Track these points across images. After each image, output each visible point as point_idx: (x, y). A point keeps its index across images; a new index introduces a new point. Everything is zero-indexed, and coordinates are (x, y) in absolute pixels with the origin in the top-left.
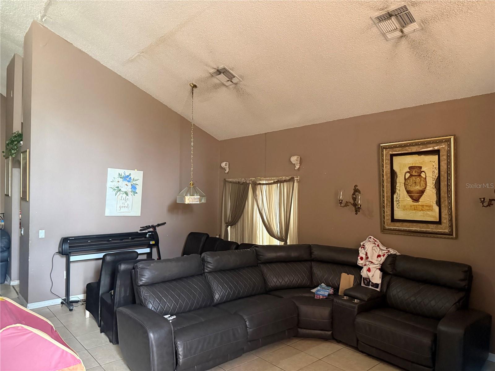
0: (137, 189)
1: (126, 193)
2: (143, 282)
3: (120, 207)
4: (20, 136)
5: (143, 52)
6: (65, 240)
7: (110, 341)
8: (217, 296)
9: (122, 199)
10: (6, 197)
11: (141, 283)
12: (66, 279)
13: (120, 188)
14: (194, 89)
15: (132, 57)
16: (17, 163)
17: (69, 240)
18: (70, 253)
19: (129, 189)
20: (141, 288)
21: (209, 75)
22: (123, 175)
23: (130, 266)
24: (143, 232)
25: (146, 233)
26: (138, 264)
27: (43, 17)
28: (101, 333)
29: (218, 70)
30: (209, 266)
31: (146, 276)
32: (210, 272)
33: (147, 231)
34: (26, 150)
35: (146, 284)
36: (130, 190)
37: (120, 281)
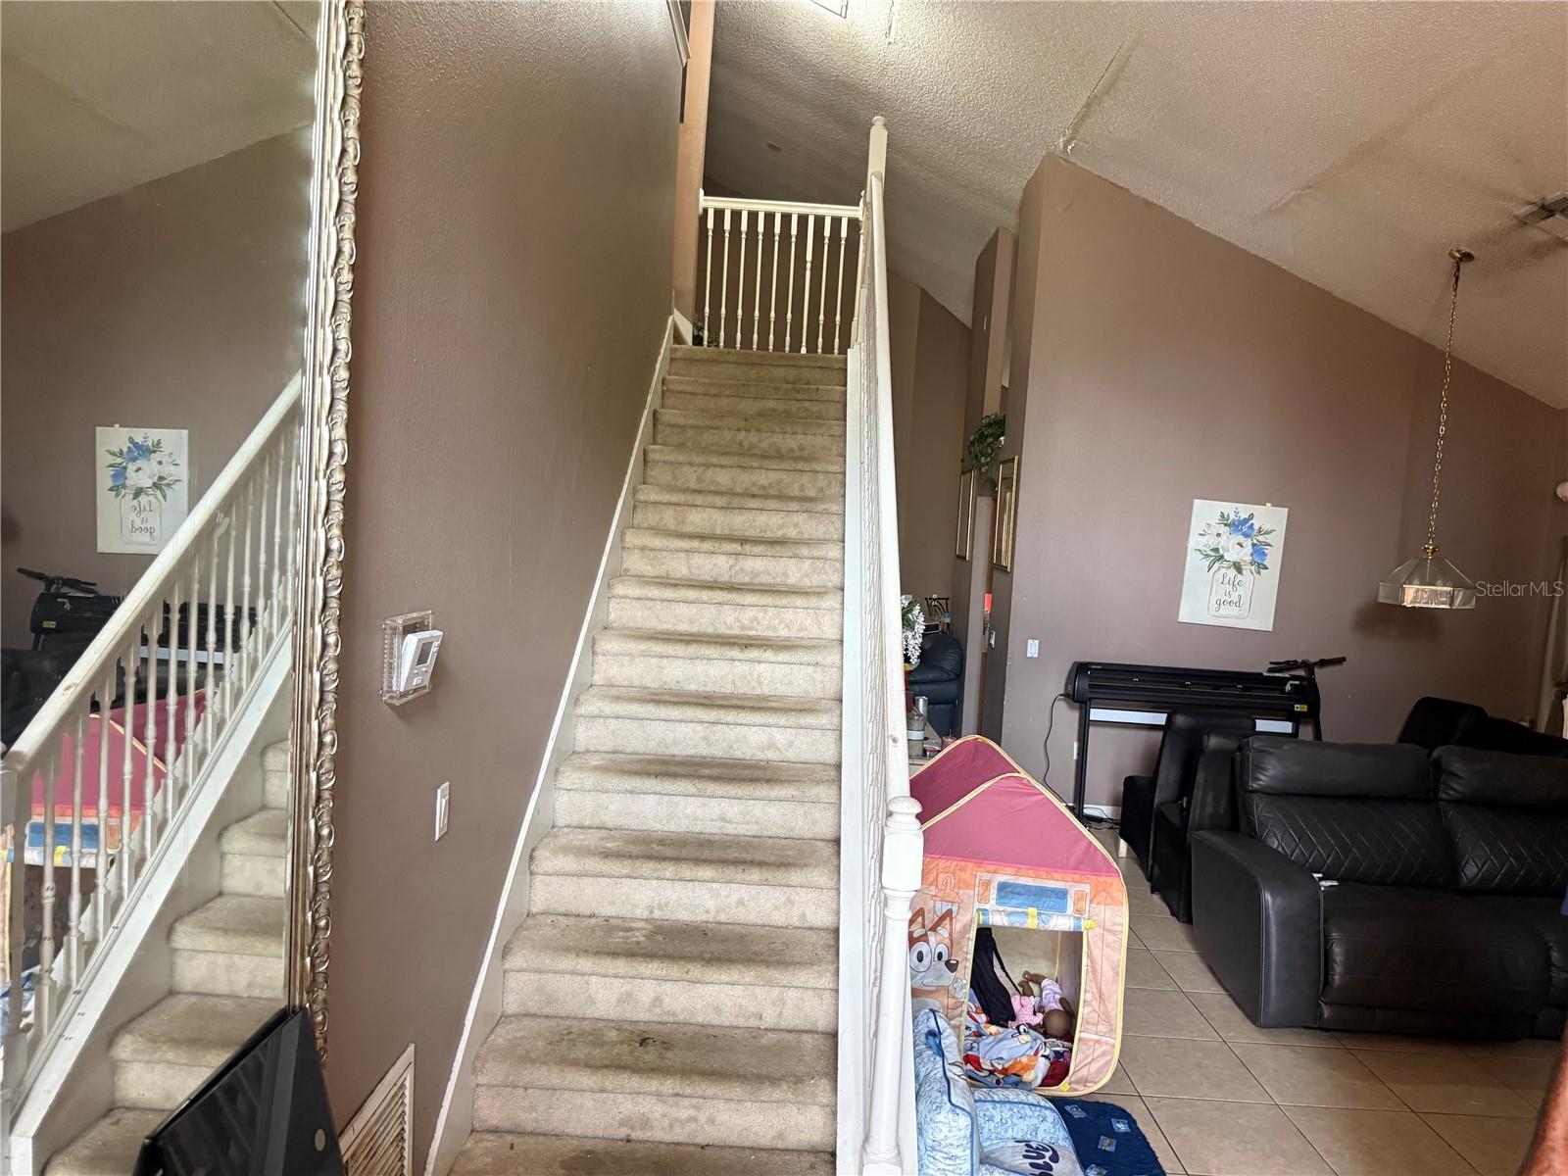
0: (1267, 557)
1: (1238, 567)
2: (1261, 783)
3: (1220, 603)
4: (999, 425)
5: (1309, 187)
6: (1081, 669)
7: (1173, 914)
8: (1471, 870)
9: (1226, 581)
10: (959, 561)
11: (1255, 786)
12: (1077, 761)
13: (1221, 552)
14: (1462, 265)
15: (1277, 203)
16: (989, 487)
17: (1090, 669)
18: (1091, 699)
19: (1244, 554)
20: (1255, 796)
21: (1514, 222)
22: (1232, 517)
23: (1230, 744)
24: (1277, 675)
25: (1286, 680)
26: (1250, 739)
27: (1067, 143)
28: (1152, 892)
29: (1543, 207)
30: (1455, 786)
31: (1268, 774)
32: (1455, 802)
33: (1287, 675)
34: (1011, 457)
35: (1269, 791)
36: (1249, 559)
37: (1203, 775)
